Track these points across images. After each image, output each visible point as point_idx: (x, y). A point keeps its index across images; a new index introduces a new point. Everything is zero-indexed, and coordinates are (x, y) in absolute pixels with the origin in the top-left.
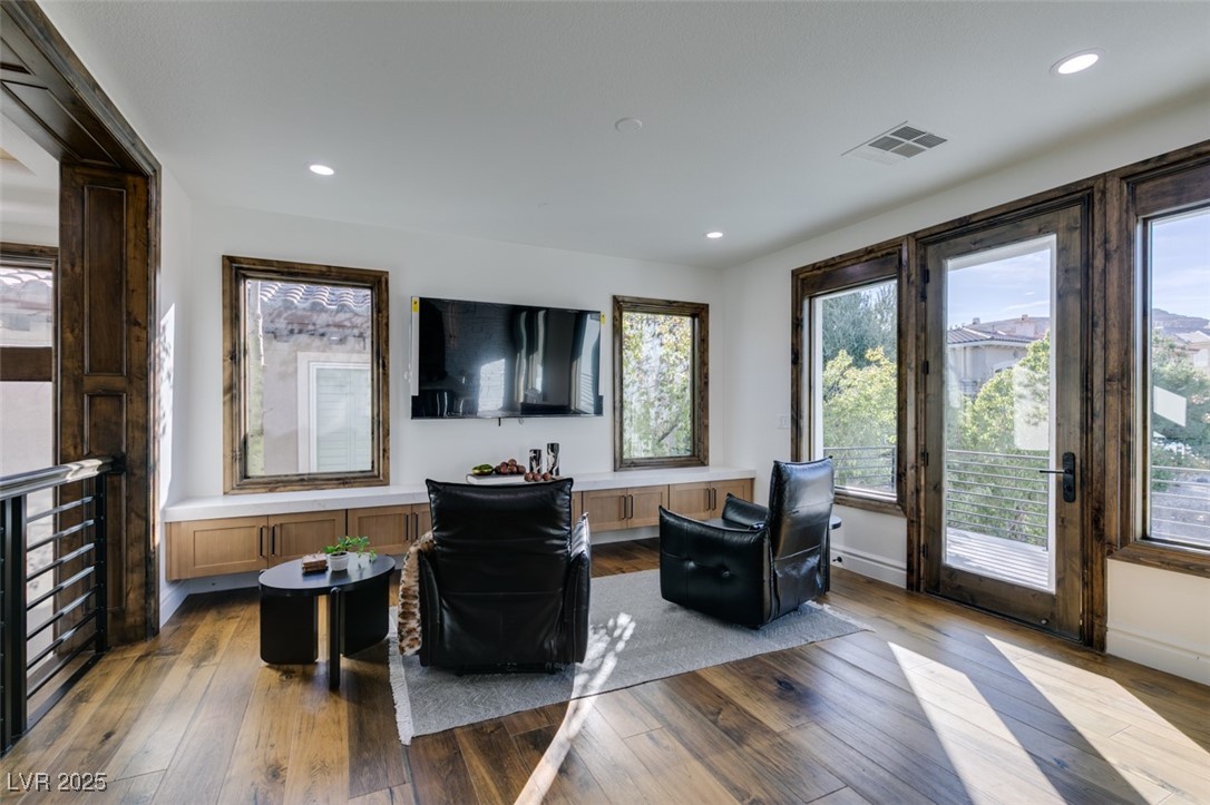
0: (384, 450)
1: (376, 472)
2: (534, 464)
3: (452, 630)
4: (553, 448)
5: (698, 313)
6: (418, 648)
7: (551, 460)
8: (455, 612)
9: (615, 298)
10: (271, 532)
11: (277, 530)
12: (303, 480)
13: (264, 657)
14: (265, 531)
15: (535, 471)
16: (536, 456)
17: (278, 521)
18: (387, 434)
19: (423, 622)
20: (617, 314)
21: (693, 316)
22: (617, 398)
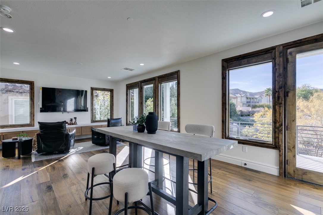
0: (33, 119)
1: (31, 124)
2: (71, 121)
3: (44, 147)
4: (75, 118)
5: (111, 91)
6: (37, 150)
7: (75, 121)
8: (44, 144)
9: (91, 87)
10: (3, 136)
11: (5, 136)
12: (11, 126)
13: (3, 156)
14: (1, 136)
15: (71, 123)
16: (71, 120)
17: (5, 134)
18: (34, 116)
19: (38, 146)
20: (92, 91)
21: (110, 91)
22: (92, 108)
